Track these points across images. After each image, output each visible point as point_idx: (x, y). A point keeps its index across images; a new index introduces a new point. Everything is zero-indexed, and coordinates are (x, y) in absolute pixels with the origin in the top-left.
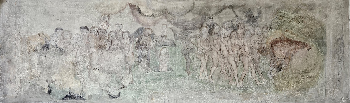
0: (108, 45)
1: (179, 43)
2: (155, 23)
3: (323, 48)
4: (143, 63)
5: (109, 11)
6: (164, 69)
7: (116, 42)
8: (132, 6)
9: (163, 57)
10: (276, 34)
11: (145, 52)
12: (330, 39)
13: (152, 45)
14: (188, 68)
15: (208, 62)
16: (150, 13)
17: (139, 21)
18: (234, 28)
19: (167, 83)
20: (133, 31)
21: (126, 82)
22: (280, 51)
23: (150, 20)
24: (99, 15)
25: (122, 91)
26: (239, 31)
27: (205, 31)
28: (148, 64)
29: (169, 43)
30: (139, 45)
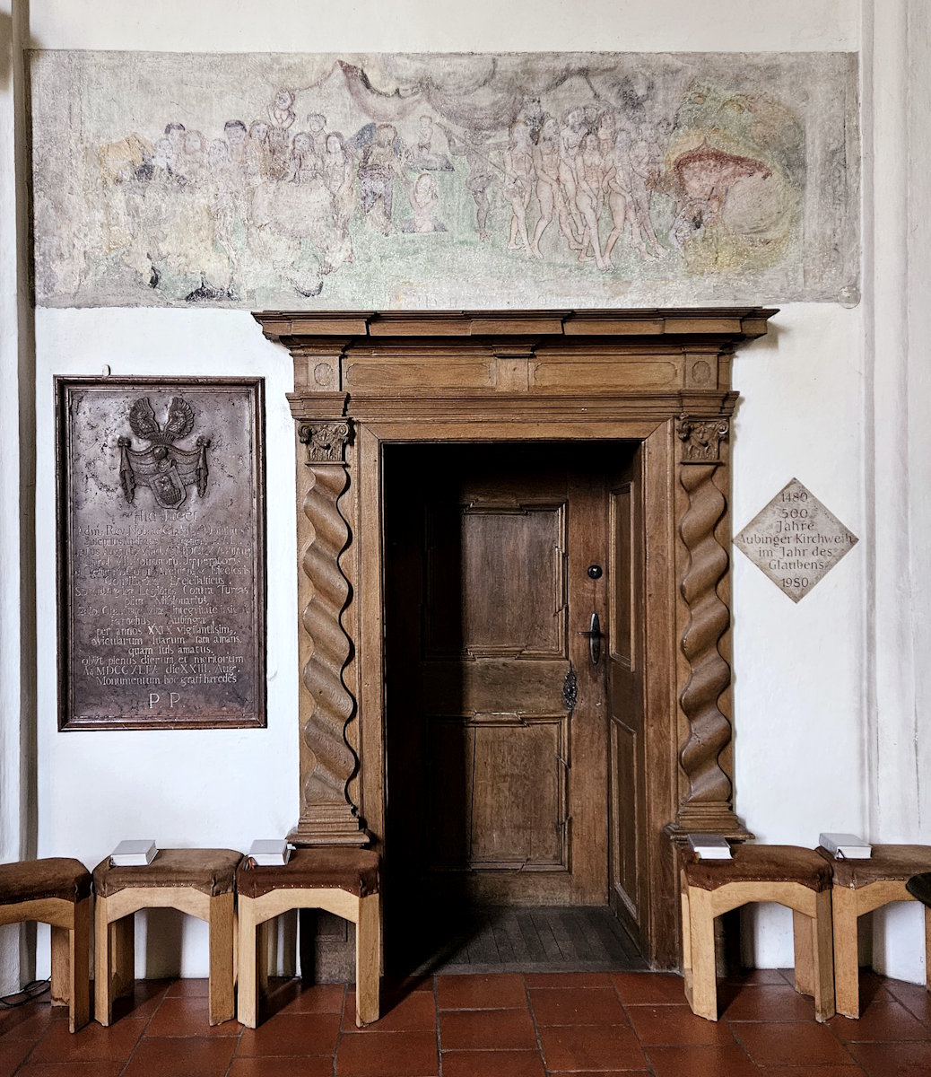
0: (292, 168)
1: (461, 162)
2: (402, 113)
3: (799, 172)
4: (377, 212)
5: (294, 81)
6: (426, 226)
7: (310, 160)
8: (347, 69)
9: (423, 197)
10: (689, 141)
11: (379, 186)
12: (814, 153)
13: (397, 167)
14: (482, 223)
15: (528, 208)
16: (391, 88)
17: (365, 109)
18: (591, 127)
19: (431, 261)
20: (350, 132)
21: (337, 258)
22: (699, 181)
23: (391, 106)
24: (270, 92)
25: (326, 279)
26: (603, 133)
27: (521, 132)
28: (388, 215)
29: (437, 162)
30: (366, 168)
